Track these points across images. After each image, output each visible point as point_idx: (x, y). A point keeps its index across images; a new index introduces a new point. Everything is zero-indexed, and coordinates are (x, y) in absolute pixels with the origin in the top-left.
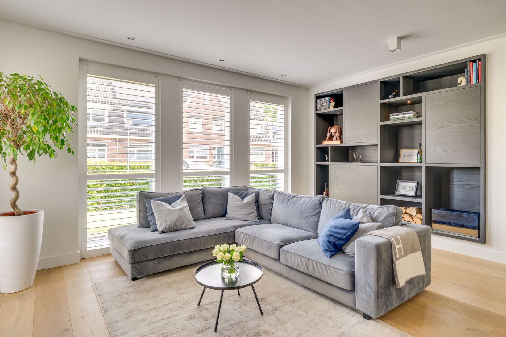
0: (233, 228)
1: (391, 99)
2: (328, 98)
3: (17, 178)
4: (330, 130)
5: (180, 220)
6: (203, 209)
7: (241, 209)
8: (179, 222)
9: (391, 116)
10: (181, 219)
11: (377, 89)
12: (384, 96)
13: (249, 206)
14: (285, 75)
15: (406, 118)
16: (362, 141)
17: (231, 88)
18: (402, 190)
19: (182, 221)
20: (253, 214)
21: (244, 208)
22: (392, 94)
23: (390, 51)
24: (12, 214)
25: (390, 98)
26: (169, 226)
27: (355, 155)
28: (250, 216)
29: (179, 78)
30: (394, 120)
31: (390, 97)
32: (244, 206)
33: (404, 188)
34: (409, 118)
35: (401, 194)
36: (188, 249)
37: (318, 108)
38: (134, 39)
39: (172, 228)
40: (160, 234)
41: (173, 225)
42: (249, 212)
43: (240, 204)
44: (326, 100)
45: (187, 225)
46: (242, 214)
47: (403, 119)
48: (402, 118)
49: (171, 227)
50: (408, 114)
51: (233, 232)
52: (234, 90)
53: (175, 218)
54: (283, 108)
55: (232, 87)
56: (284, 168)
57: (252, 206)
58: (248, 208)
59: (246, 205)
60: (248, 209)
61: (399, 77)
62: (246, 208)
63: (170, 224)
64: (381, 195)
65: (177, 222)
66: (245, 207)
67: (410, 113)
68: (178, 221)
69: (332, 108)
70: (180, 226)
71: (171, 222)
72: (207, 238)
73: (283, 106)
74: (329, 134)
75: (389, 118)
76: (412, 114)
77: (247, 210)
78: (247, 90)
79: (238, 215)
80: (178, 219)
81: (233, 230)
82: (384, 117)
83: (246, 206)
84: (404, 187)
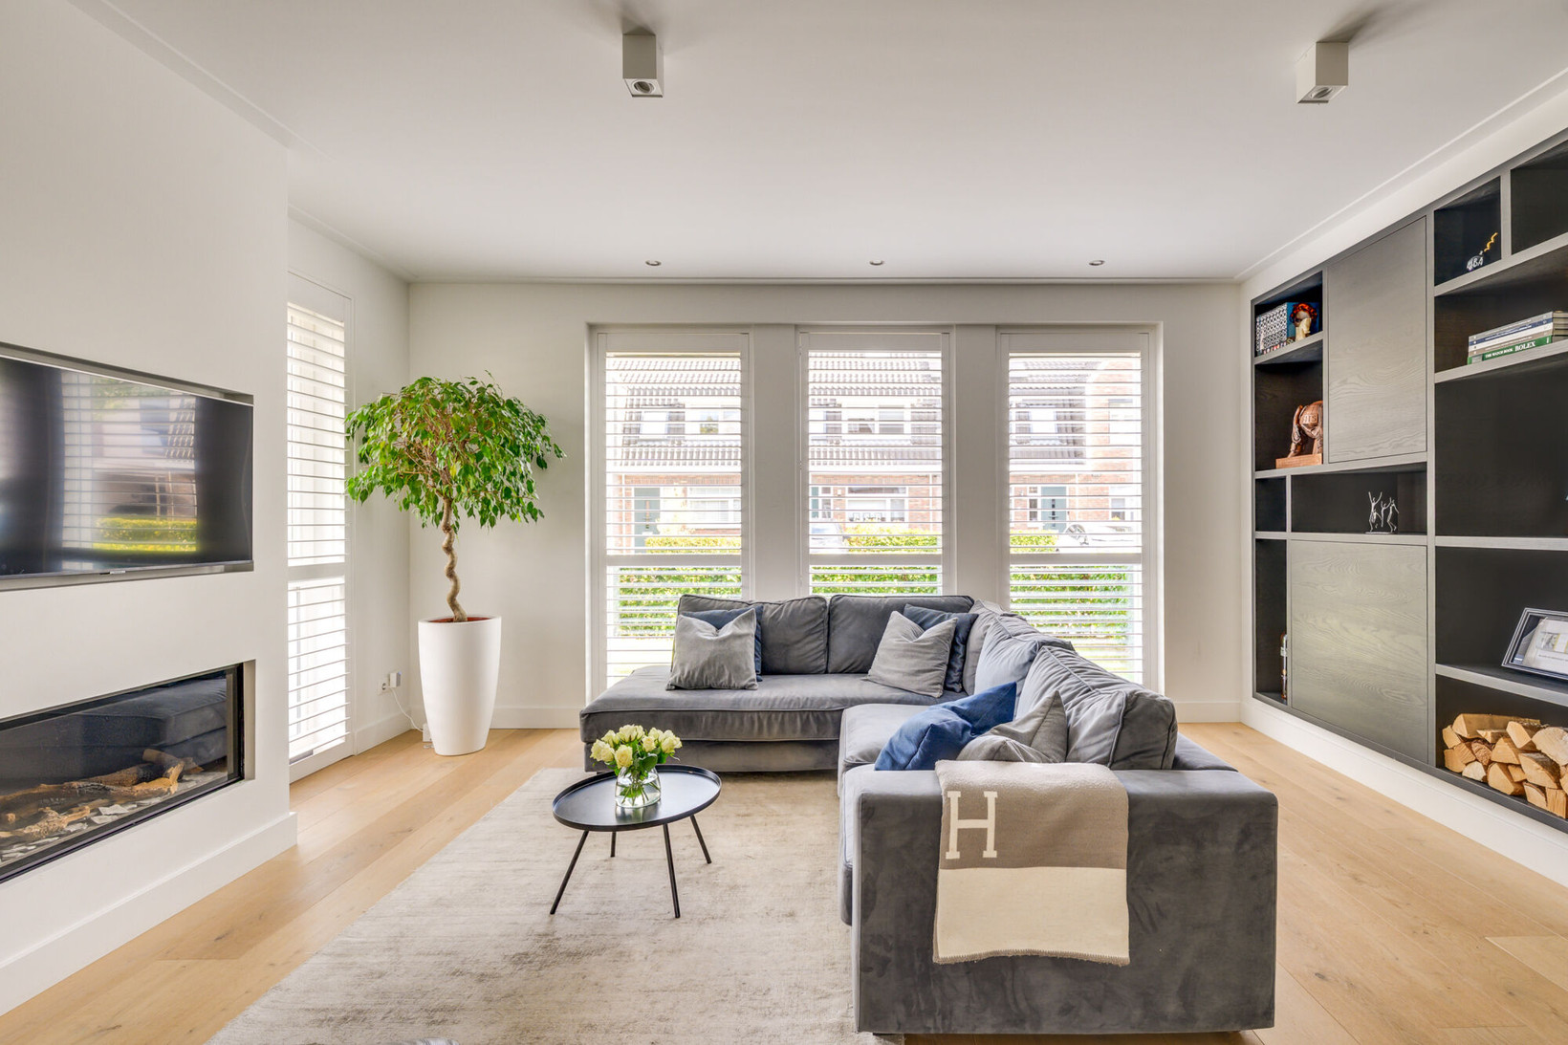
0: (840, 703)
1: (1477, 274)
2: (1285, 307)
3: (453, 557)
4: (1301, 419)
5: (714, 665)
6: (823, 647)
7: (900, 656)
8: (712, 669)
9: (1472, 344)
10: (717, 664)
11: (1424, 246)
12: (1447, 266)
13: (920, 652)
14: (1102, 262)
15: (1526, 343)
16: (1376, 450)
17: (945, 328)
18: (1540, 652)
19: (719, 668)
20: (928, 674)
21: (908, 656)
22: (1478, 254)
23: (1301, 102)
24: (451, 620)
25: (1468, 271)
26: (688, 676)
27: (1373, 505)
28: (918, 678)
29: (796, 326)
30: (1484, 359)
31: (1470, 265)
32: (908, 651)
33: (1548, 643)
34: (1540, 342)
35: (1534, 666)
36: (708, 735)
37: (1262, 347)
38: (658, 264)
39: (695, 680)
40: (670, 690)
41: (696, 675)
42: (916, 669)
43: (899, 645)
44: (1280, 316)
45: (730, 681)
46: (899, 672)
47: (1514, 352)
48: (1513, 347)
49: (693, 678)
50: (1534, 325)
51: (836, 715)
52: (954, 334)
53: (703, 659)
54: (1139, 361)
55: (949, 326)
56: (1143, 547)
57: (933, 651)
58: (917, 657)
59: (915, 649)
60: (916, 660)
61: (1499, 178)
62: (912, 657)
63: (689, 673)
64: (1437, 662)
65: (706, 668)
66: (910, 653)
67: (1541, 323)
68: (710, 668)
69: (1300, 337)
70: (716, 680)
71: (693, 667)
72: (759, 718)
73: (1138, 354)
74: (1296, 436)
75: (1467, 353)
76: (1550, 326)
77: (914, 661)
78: (998, 327)
79: (889, 671)
80: (709, 663)
81: (836, 707)
82: (1450, 351)
83: (912, 651)
84: (1548, 637)
